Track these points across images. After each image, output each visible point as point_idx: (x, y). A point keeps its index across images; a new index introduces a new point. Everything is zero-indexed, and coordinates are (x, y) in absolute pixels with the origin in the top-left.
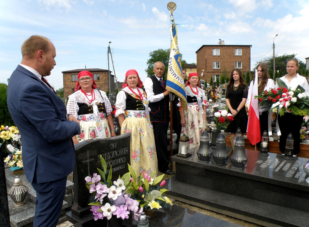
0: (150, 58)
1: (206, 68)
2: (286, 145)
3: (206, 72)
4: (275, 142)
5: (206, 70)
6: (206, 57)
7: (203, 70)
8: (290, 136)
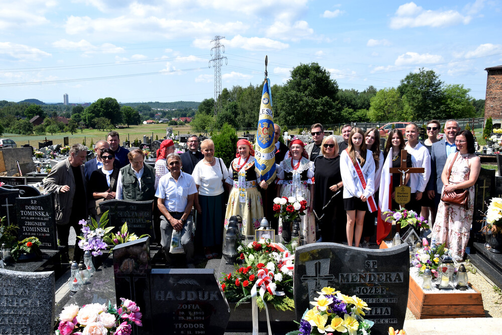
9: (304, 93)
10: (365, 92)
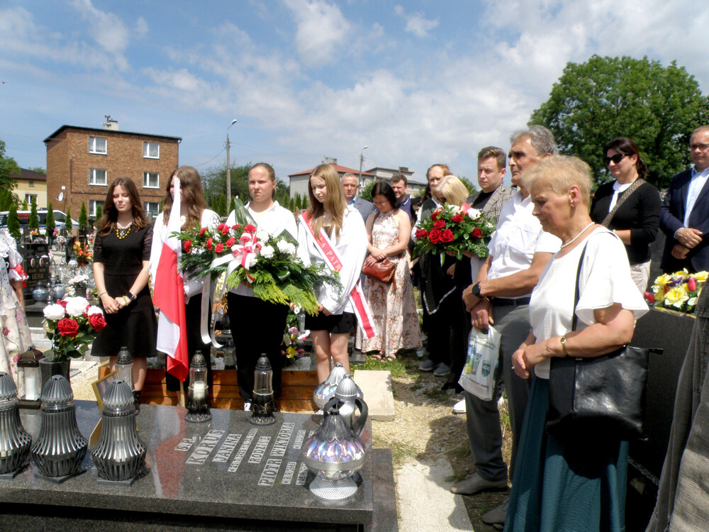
1: (71, 182)
2: (255, 386)
3: (72, 193)
4: (229, 370)
5: (71, 188)
6: (71, 155)
7: (63, 188)
8: (263, 360)
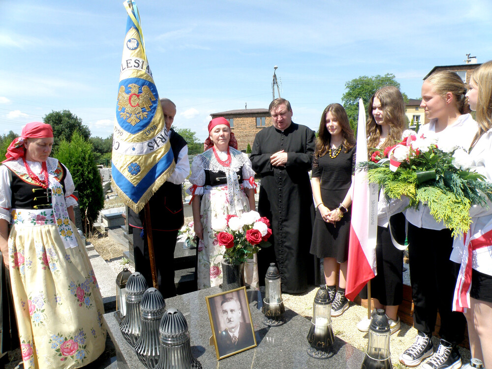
0: (347, 90)
9: (58, 138)
10: (108, 138)
